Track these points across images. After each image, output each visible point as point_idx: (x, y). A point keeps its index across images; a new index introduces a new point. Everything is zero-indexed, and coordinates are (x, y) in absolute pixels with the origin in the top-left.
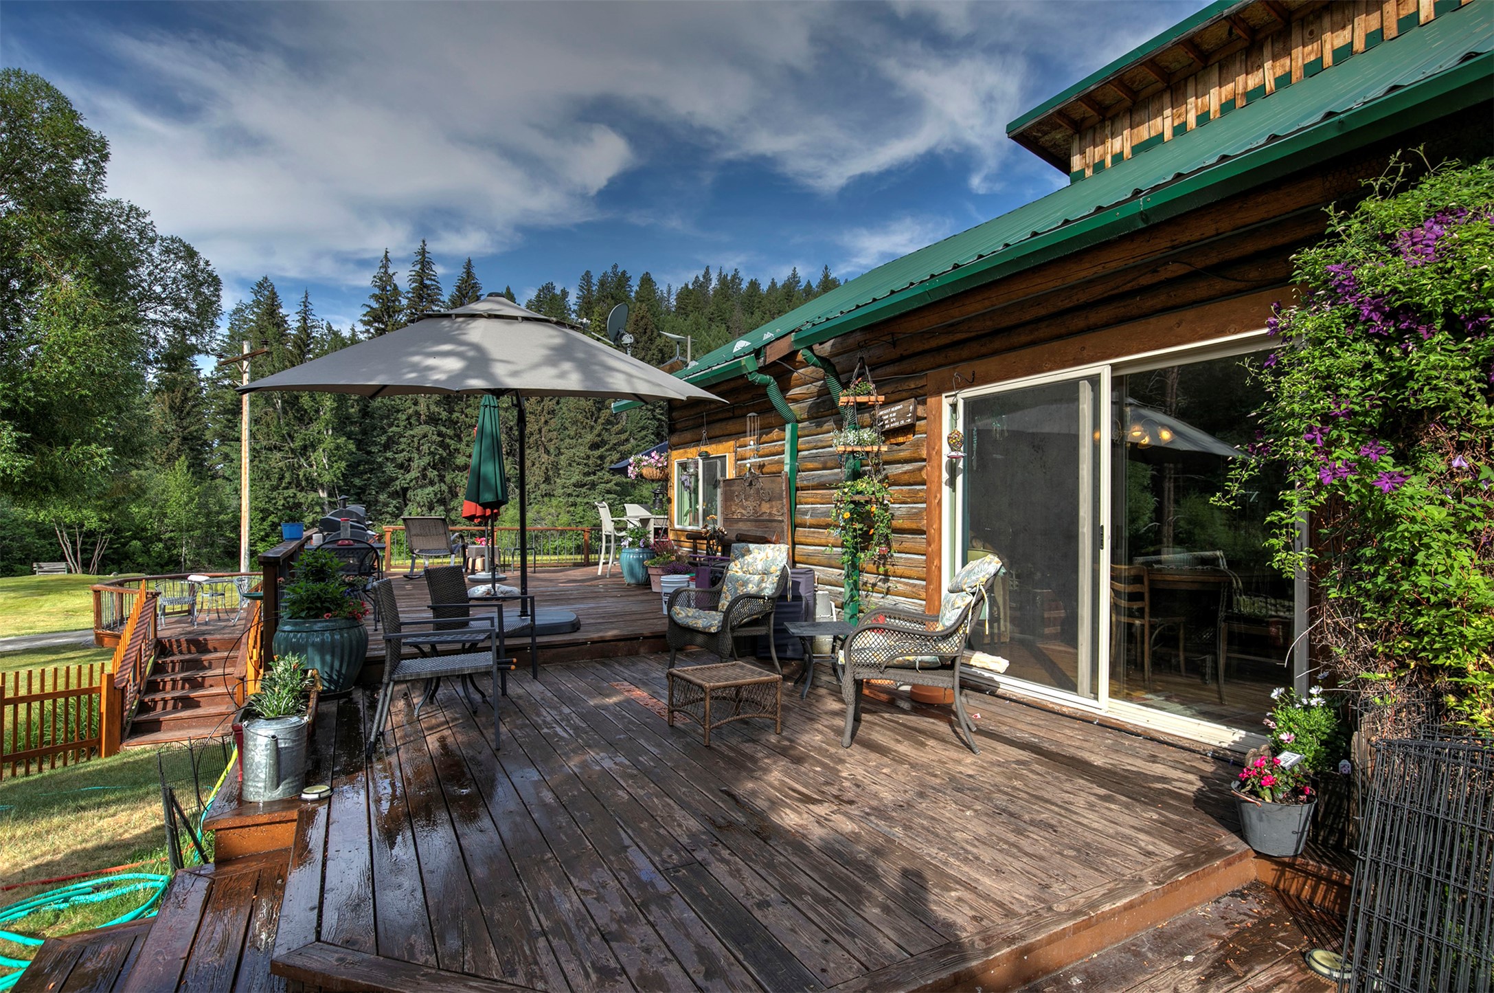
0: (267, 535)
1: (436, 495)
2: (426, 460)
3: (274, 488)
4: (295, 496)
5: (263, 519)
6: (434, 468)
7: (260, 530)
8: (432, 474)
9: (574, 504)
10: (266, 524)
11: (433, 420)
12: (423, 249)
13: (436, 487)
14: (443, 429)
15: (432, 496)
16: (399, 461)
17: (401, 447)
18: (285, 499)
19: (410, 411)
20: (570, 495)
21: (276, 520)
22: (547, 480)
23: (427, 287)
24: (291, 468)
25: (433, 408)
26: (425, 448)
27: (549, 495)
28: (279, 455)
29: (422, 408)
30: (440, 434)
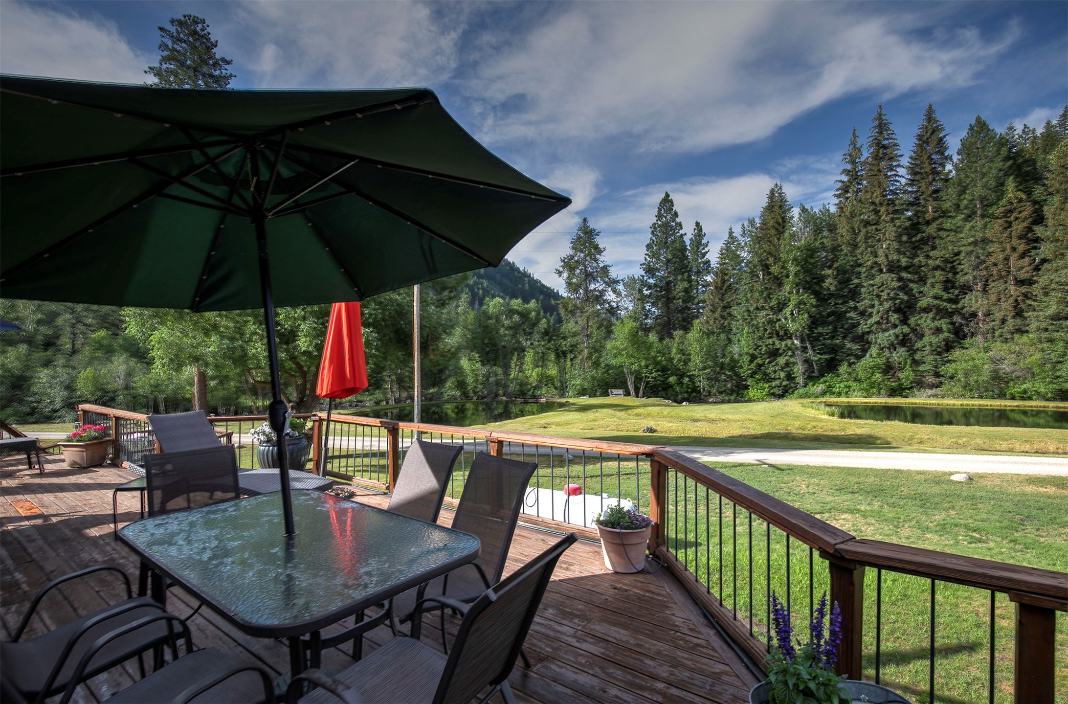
0: (754, 373)
1: (897, 336)
2: (887, 305)
3: (761, 338)
4: (774, 344)
5: (751, 361)
6: (895, 311)
7: (749, 369)
8: (894, 317)
9: (1051, 341)
10: (753, 366)
11: (893, 267)
12: (880, 115)
13: (897, 331)
14: (904, 275)
15: (892, 338)
16: (861, 309)
17: (863, 296)
18: (767, 346)
19: (869, 263)
20: (1046, 330)
21: (760, 362)
22: (1019, 313)
23: (885, 147)
24: (771, 322)
25: (894, 257)
26: (884, 295)
27: (1020, 331)
28: (764, 313)
29: (881, 259)
30: (900, 279)
